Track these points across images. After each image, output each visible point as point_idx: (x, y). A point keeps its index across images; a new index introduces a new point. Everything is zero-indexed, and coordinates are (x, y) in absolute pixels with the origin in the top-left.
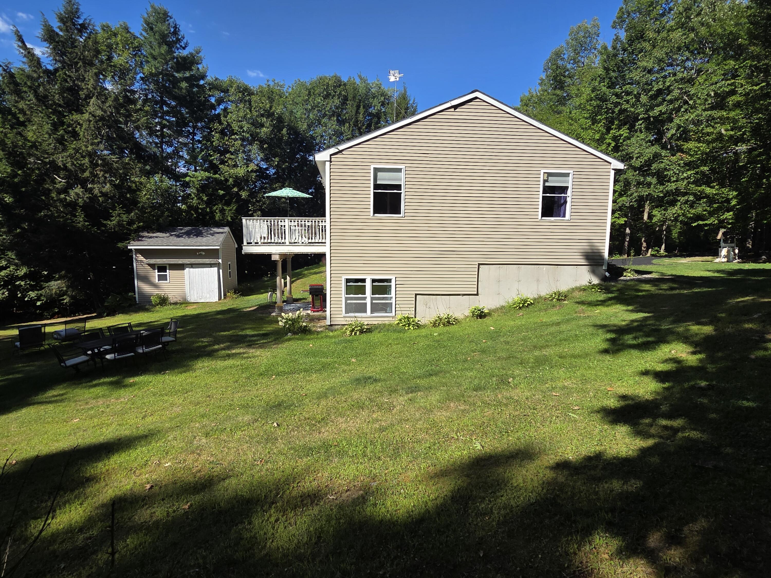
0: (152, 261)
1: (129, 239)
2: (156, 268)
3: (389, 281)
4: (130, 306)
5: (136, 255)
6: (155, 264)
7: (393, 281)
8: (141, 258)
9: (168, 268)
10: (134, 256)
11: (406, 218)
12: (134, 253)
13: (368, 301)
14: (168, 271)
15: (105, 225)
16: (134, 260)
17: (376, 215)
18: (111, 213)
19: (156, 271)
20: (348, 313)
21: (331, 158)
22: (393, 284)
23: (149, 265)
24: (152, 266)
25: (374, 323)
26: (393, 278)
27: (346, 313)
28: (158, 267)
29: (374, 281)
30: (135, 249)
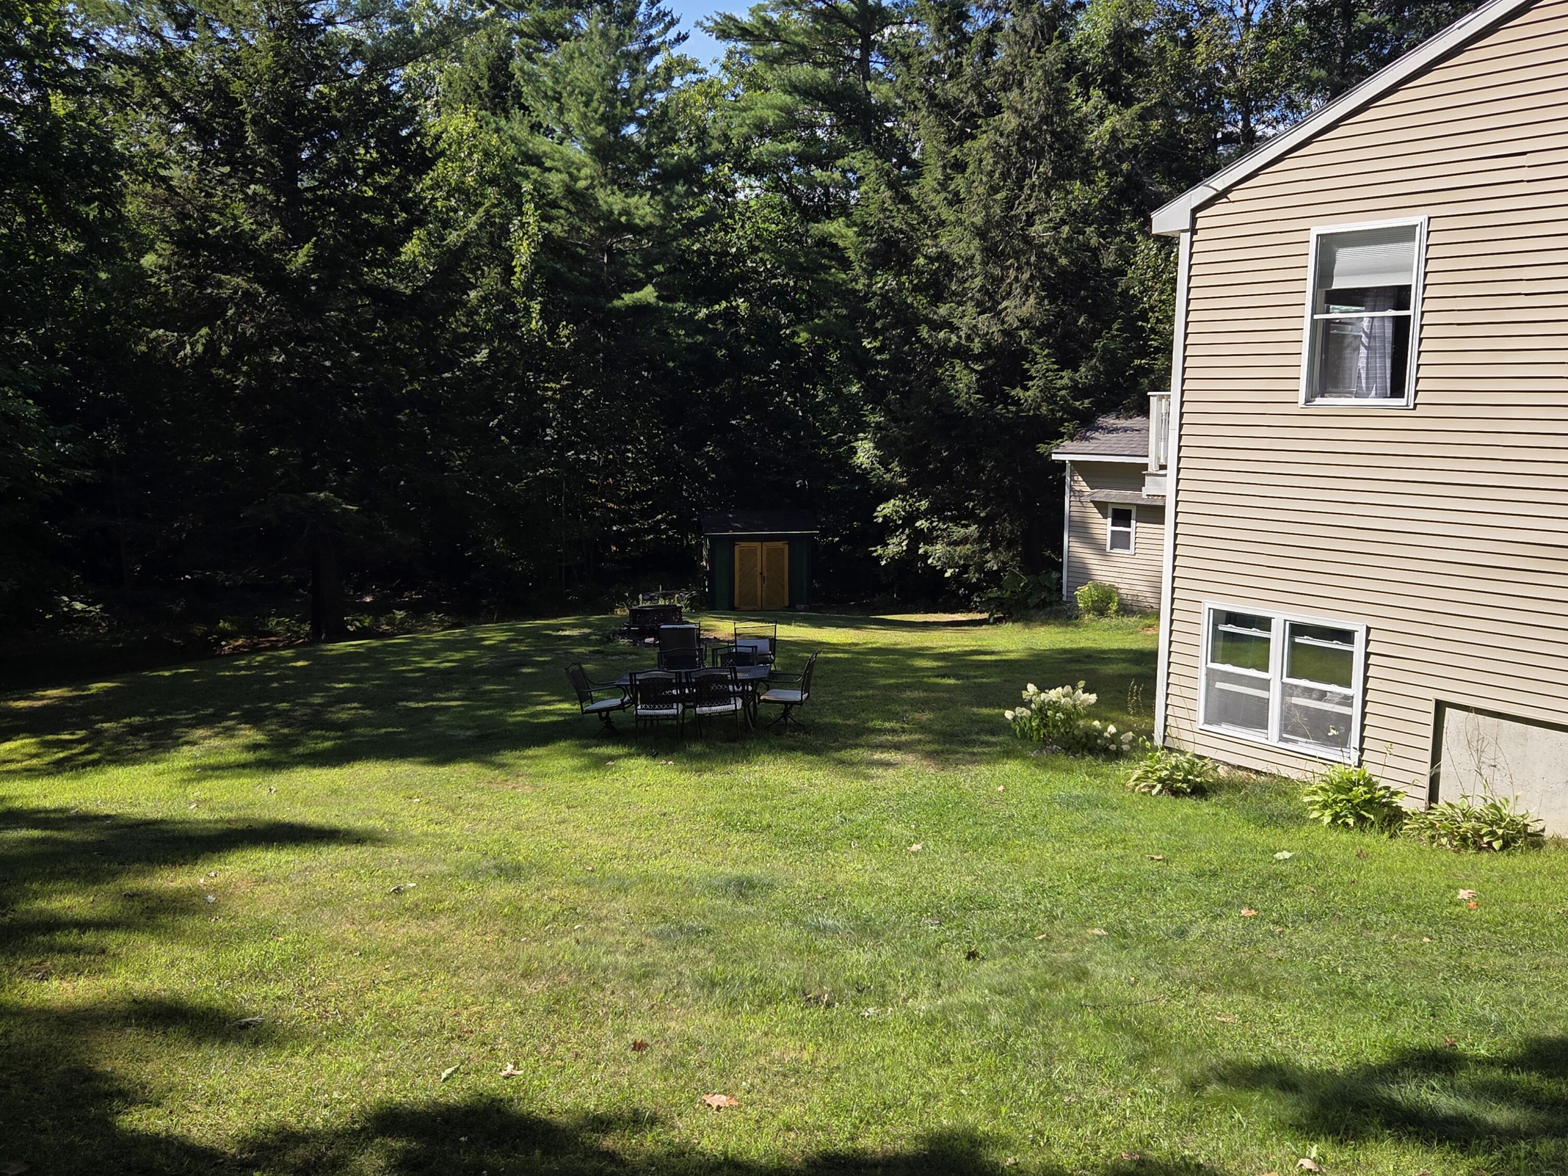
0: (1103, 495)
1: (1061, 436)
2: (1110, 512)
3: (1346, 636)
4: (1042, 605)
5: (1071, 476)
6: (1106, 503)
7: (1360, 638)
8: (1082, 485)
9: (1134, 515)
10: (1068, 478)
11: (1421, 411)
12: (1068, 470)
13: (1274, 696)
14: (1133, 522)
15: (1017, 402)
16: (1067, 490)
17: (1319, 401)
18: (1028, 370)
19: (1110, 520)
20: (1218, 722)
21: (1194, 220)
22: (1358, 649)
23: (1098, 504)
24: (1101, 507)
25: (1285, 772)
26: (1357, 626)
27: (1207, 721)
28: (1115, 511)
29: (1297, 629)
30: (1071, 462)
